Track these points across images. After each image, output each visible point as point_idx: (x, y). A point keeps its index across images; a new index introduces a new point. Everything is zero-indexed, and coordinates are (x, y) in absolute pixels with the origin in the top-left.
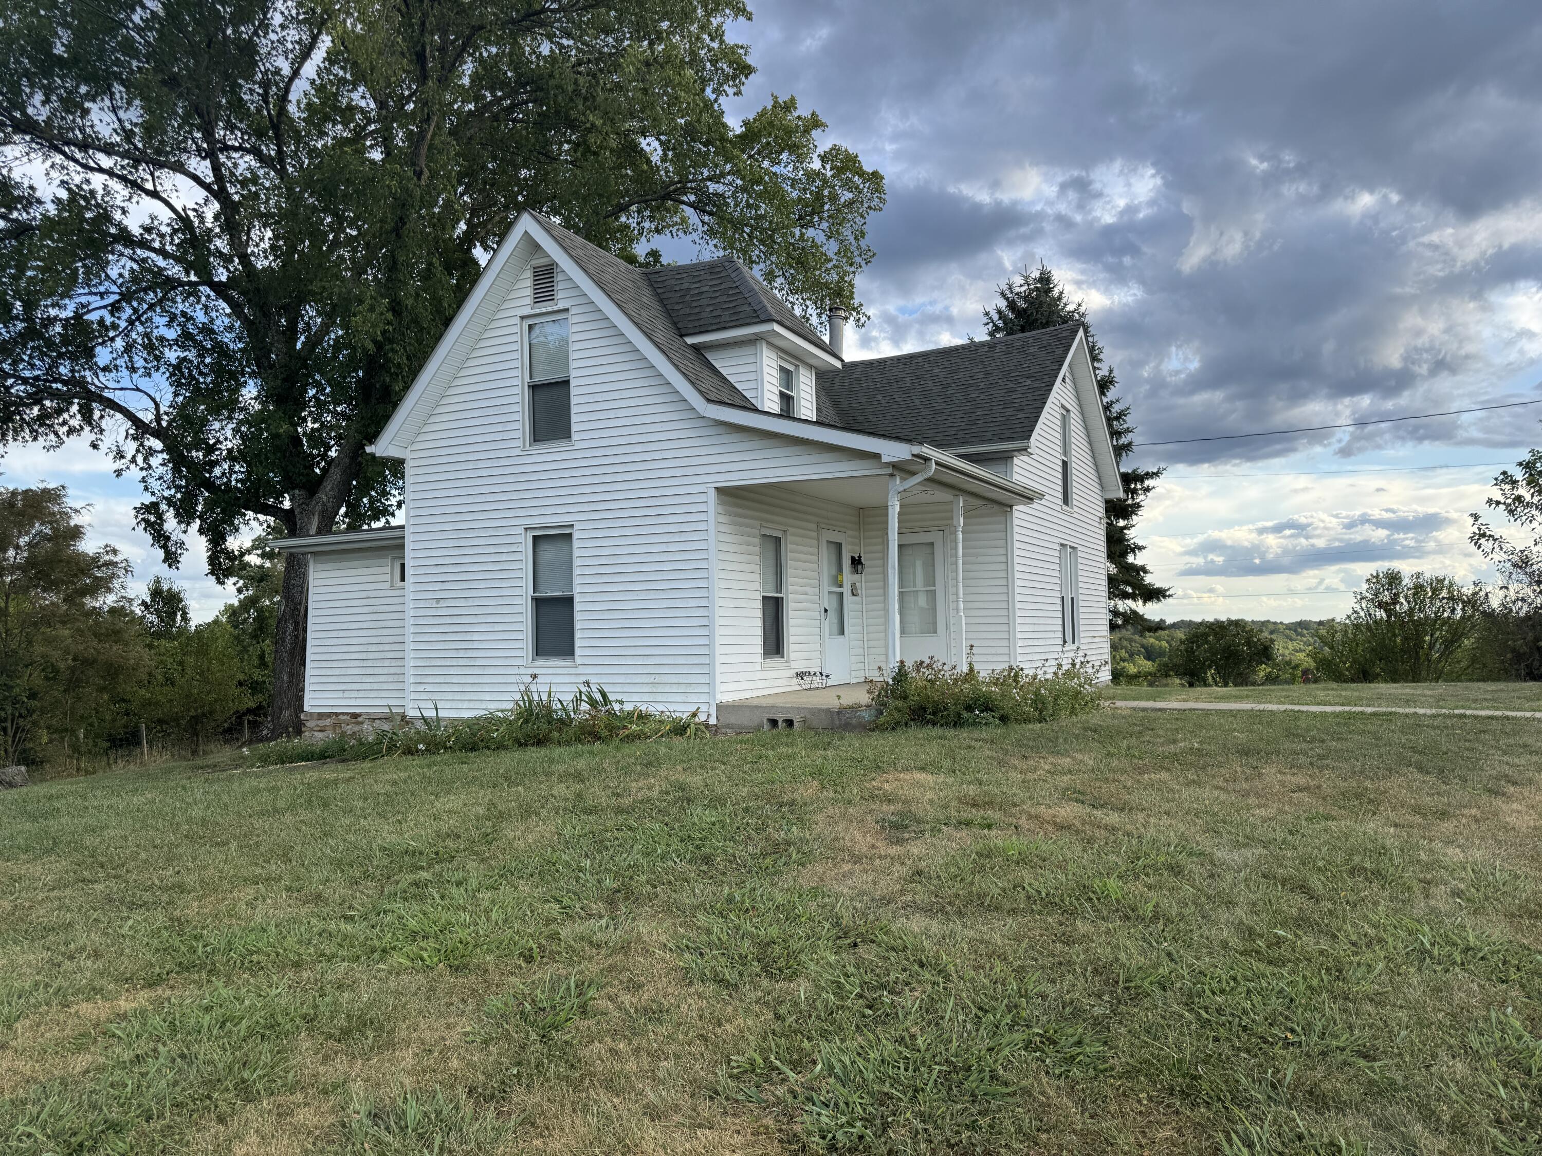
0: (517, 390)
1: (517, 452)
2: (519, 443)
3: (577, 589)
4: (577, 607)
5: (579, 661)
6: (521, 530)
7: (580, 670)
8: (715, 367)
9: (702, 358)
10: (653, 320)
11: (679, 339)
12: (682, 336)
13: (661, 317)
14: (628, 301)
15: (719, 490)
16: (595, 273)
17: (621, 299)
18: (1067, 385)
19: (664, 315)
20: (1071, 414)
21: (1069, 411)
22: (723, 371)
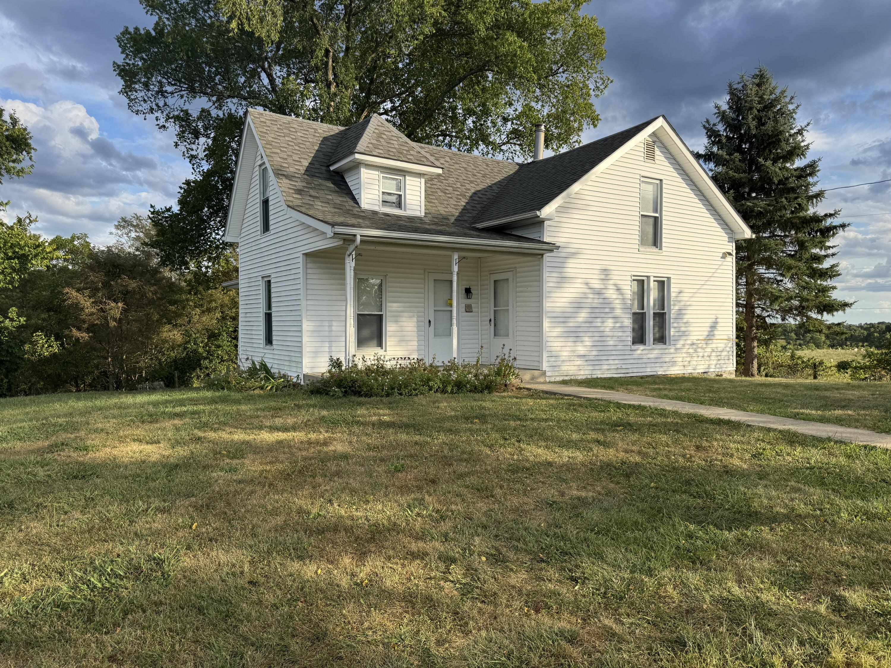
0: (258, 205)
1: (260, 237)
2: (259, 233)
3: (272, 310)
4: (273, 319)
5: (275, 347)
6: (260, 278)
7: (274, 352)
8: (346, 182)
9: (337, 178)
10: (302, 160)
11: (324, 168)
12: (328, 166)
13: (323, 157)
14: (286, 152)
15: (306, 255)
16: (270, 139)
17: (279, 151)
18: (657, 162)
19: (330, 154)
20: (664, 182)
21: (661, 180)
22: (349, 184)
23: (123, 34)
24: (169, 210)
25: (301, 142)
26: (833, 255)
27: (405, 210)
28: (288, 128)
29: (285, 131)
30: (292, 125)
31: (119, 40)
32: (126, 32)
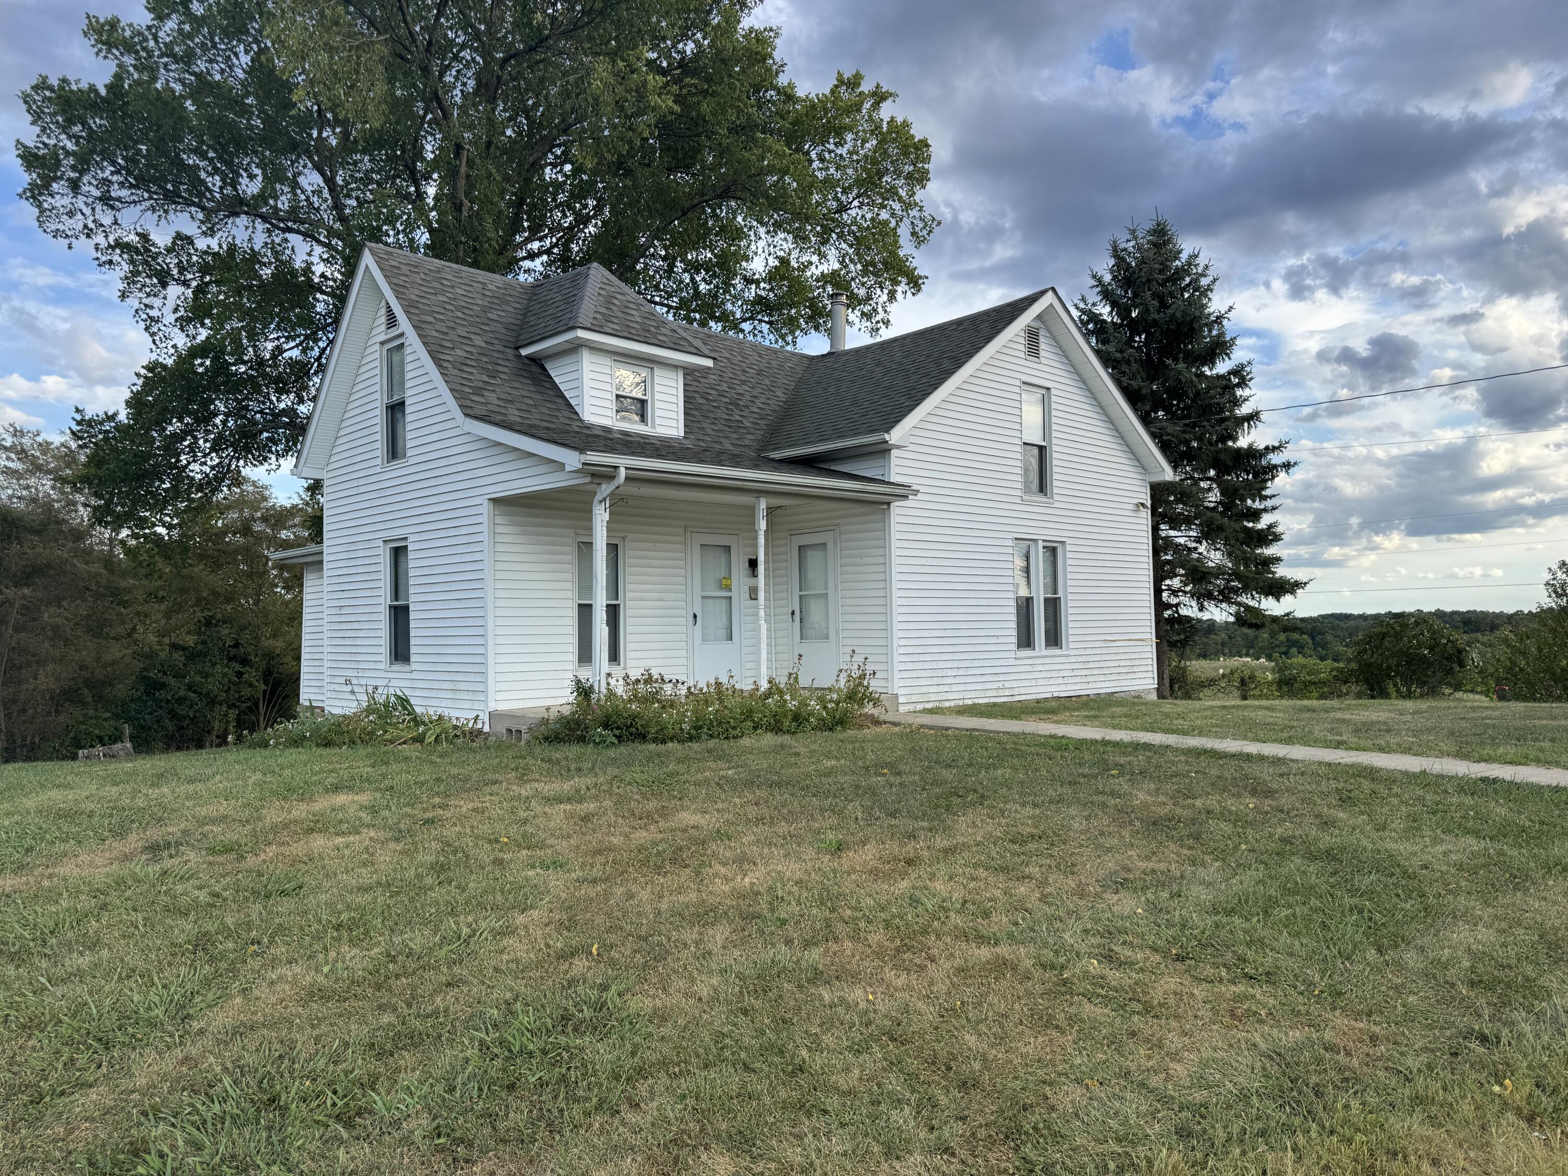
0: (377, 412)
1: (378, 470)
2: (378, 461)
3: (412, 598)
4: (412, 616)
5: (414, 666)
6: (380, 543)
7: (415, 675)
8: (550, 376)
9: (534, 369)
10: (472, 336)
11: (510, 351)
12: (517, 348)
13: (504, 331)
14: (443, 321)
15: (495, 501)
16: (414, 297)
17: (432, 320)
18: (1043, 360)
19: (515, 328)
20: (1053, 392)
21: (1048, 389)
22: (557, 380)
23: (35, 88)
24: (111, 418)
25: (464, 304)
26: (1274, 508)
27: (653, 427)
28: (439, 280)
29: (435, 284)
30: (443, 275)
31: (26, 98)
32: (42, 85)
